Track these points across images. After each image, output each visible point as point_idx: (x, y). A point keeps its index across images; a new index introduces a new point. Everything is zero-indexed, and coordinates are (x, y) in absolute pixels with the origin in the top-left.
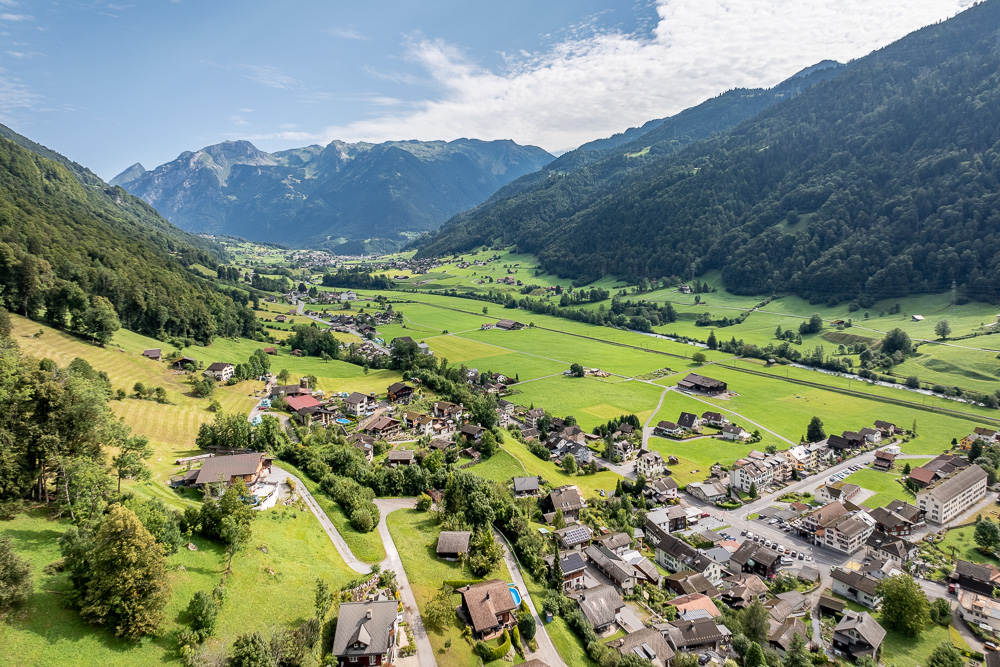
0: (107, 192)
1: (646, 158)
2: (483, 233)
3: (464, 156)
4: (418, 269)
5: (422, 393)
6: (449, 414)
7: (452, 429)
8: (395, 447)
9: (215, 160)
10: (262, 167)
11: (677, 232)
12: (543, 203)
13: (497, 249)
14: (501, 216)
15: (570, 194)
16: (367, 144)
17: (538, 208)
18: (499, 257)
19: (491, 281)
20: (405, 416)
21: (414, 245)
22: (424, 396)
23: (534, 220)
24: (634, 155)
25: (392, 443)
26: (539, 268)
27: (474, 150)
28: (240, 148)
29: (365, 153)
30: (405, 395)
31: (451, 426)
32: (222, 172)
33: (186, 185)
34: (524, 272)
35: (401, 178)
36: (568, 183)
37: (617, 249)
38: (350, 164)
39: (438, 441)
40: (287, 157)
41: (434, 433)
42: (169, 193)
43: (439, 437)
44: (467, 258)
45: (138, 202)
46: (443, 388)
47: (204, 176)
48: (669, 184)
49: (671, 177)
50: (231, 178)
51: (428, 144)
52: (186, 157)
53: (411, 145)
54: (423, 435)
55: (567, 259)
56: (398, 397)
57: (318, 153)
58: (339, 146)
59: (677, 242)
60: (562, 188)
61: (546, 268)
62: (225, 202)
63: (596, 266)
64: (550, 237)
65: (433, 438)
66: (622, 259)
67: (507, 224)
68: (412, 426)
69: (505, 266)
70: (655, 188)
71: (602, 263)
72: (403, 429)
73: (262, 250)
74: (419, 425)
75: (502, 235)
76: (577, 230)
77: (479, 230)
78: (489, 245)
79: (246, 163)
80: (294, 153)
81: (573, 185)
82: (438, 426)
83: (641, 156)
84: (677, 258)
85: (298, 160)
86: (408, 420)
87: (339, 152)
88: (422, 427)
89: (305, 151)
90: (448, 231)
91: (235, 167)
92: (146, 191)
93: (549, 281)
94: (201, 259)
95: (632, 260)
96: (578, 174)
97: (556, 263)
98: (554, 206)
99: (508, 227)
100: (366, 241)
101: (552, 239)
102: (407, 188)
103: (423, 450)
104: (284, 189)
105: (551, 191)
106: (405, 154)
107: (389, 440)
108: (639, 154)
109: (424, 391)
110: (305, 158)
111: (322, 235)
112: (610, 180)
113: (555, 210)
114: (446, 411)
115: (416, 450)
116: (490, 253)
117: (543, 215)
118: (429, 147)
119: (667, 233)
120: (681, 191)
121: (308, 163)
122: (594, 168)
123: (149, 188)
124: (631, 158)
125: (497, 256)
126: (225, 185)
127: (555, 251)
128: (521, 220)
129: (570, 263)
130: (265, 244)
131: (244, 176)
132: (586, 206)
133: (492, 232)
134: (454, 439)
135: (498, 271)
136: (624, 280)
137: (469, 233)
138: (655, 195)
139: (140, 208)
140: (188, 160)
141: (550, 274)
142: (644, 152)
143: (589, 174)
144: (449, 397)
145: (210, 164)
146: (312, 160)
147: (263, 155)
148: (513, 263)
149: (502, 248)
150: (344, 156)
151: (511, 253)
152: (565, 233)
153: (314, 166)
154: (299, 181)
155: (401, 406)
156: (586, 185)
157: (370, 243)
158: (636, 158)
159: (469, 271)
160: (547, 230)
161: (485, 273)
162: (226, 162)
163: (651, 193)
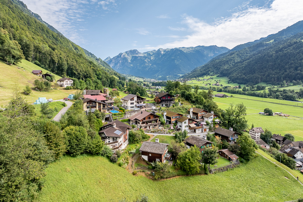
0: (96, 59)
1: (272, 43)
2: (206, 71)
3: (199, 51)
4: (183, 81)
5: (181, 102)
6: (202, 118)
7: (205, 130)
8: (152, 138)
9: (128, 55)
10: (140, 57)
11: (297, 63)
12: (229, 60)
13: (212, 76)
14: (213, 65)
15: (240, 57)
16: (169, 49)
17: (228, 61)
18: (213, 78)
19: (210, 84)
20: (165, 114)
21: (182, 77)
22: (182, 104)
23: (226, 66)
24: (267, 43)
25: (149, 134)
26: (229, 81)
27: (203, 49)
28: (134, 52)
29: (168, 51)
30: (167, 100)
31: (205, 127)
32: (129, 59)
33: (120, 62)
34: (223, 82)
35: (178, 58)
36: (240, 53)
37: (266, 72)
38: (164, 55)
39: (193, 138)
40: (147, 54)
41: (189, 131)
42: (116, 64)
43: (194, 135)
44: (200, 78)
45: (105, 63)
46: (197, 100)
47: (125, 59)
48: (289, 46)
49: (290, 43)
50: (131, 60)
51: (188, 48)
52: (121, 54)
53: (182, 48)
54: (180, 131)
55: (242, 77)
56: (161, 101)
57: (155, 52)
58: (161, 50)
59: (297, 67)
60: (237, 55)
61: (232, 80)
62: (130, 66)
63: (256, 79)
64: (233, 70)
65: (189, 135)
66: (268, 76)
67: (215, 68)
68: (170, 122)
69: (215, 81)
70: (282, 48)
71: (259, 77)
72: (162, 124)
73: (138, 78)
74: (176, 122)
75: (214, 71)
76: (245, 67)
77: (205, 70)
78: (209, 74)
79: (136, 56)
80: (148, 52)
81: (242, 54)
82: (193, 125)
83: (270, 43)
84: (298, 74)
85: (149, 54)
86: (168, 117)
87: (161, 52)
88: (179, 124)
89: (152, 52)
90: (194, 72)
91: (133, 57)
92: (110, 63)
93: (234, 85)
94: (115, 74)
95: (274, 76)
96: (244, 50)
97: (237, 78)
98: (234, 61)
99: (216, 69)
100: (167, 77)
101: (234, 71)
102: (180, 61)
103: (178, 145)
104: (145, 62)
105: (233, 56)
106: (181, 51)
107: (148, 131)
108: (269, 42)
109: (182, 101)
110: (151, 54)
111: (155, 75)
112: (257, 52)
113: (234, 62)
114: (199, 114)
115: (172, 143)
116: (209, 77)
117: (230, 64)
118: (188, 49)
119: (291, 64)
120: (297, 48)
121: (152, 55)
122: (250, 47)
123: (111, 63)
124: (266, 43)
125: (212, 78)
126: (130, 62)
127: (236, 75)
128: (221, 66)
129: (243, 79)
130: (138, 77)
131: (135, 59)
132: (249, 59)
133: (210, 70)
134: (208, 138)
135: (213, 82)
136: (270, 84)
137: (201, 71)
138: (283, 50)
139: (105, 64)
140: (121, 55)
141: (234, 83)
142: (271, 41)
143: (248, 50)
144: (201, 106)
145: (126, 56)
146: (153, 54)
147: (140, 53)
148: (218, 80)
149: (214, 75)
150: (162, 53)
151: (217, 77)
152: (240, 69)
153: (154, 56)
154: (149, 60)
155: (163, 108)
156: (247, 53)
157: (168, 77)
158: (268, 43)
159: (202, 82)
160: (232, 68)
161: (207, 83)
162: (131, 55)
163: (281, 50)
